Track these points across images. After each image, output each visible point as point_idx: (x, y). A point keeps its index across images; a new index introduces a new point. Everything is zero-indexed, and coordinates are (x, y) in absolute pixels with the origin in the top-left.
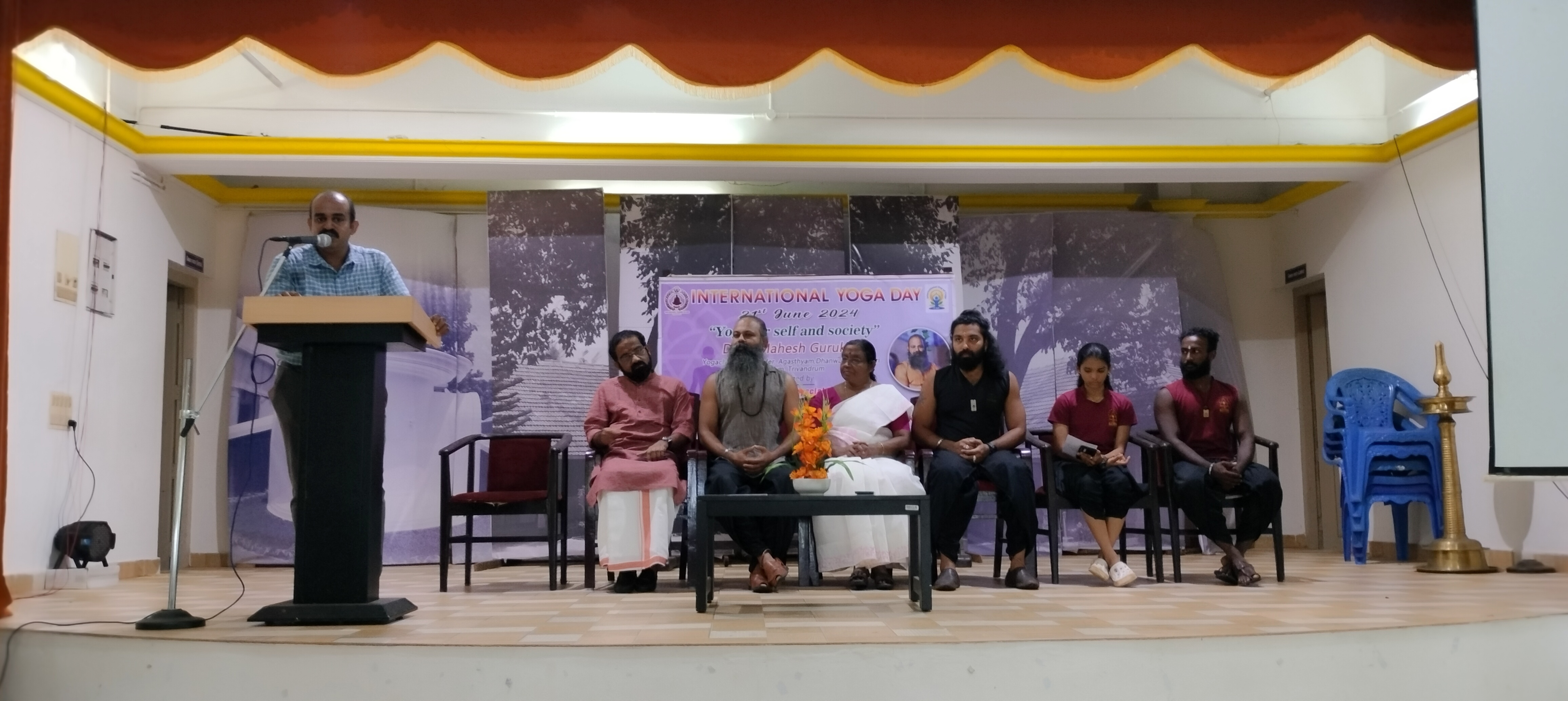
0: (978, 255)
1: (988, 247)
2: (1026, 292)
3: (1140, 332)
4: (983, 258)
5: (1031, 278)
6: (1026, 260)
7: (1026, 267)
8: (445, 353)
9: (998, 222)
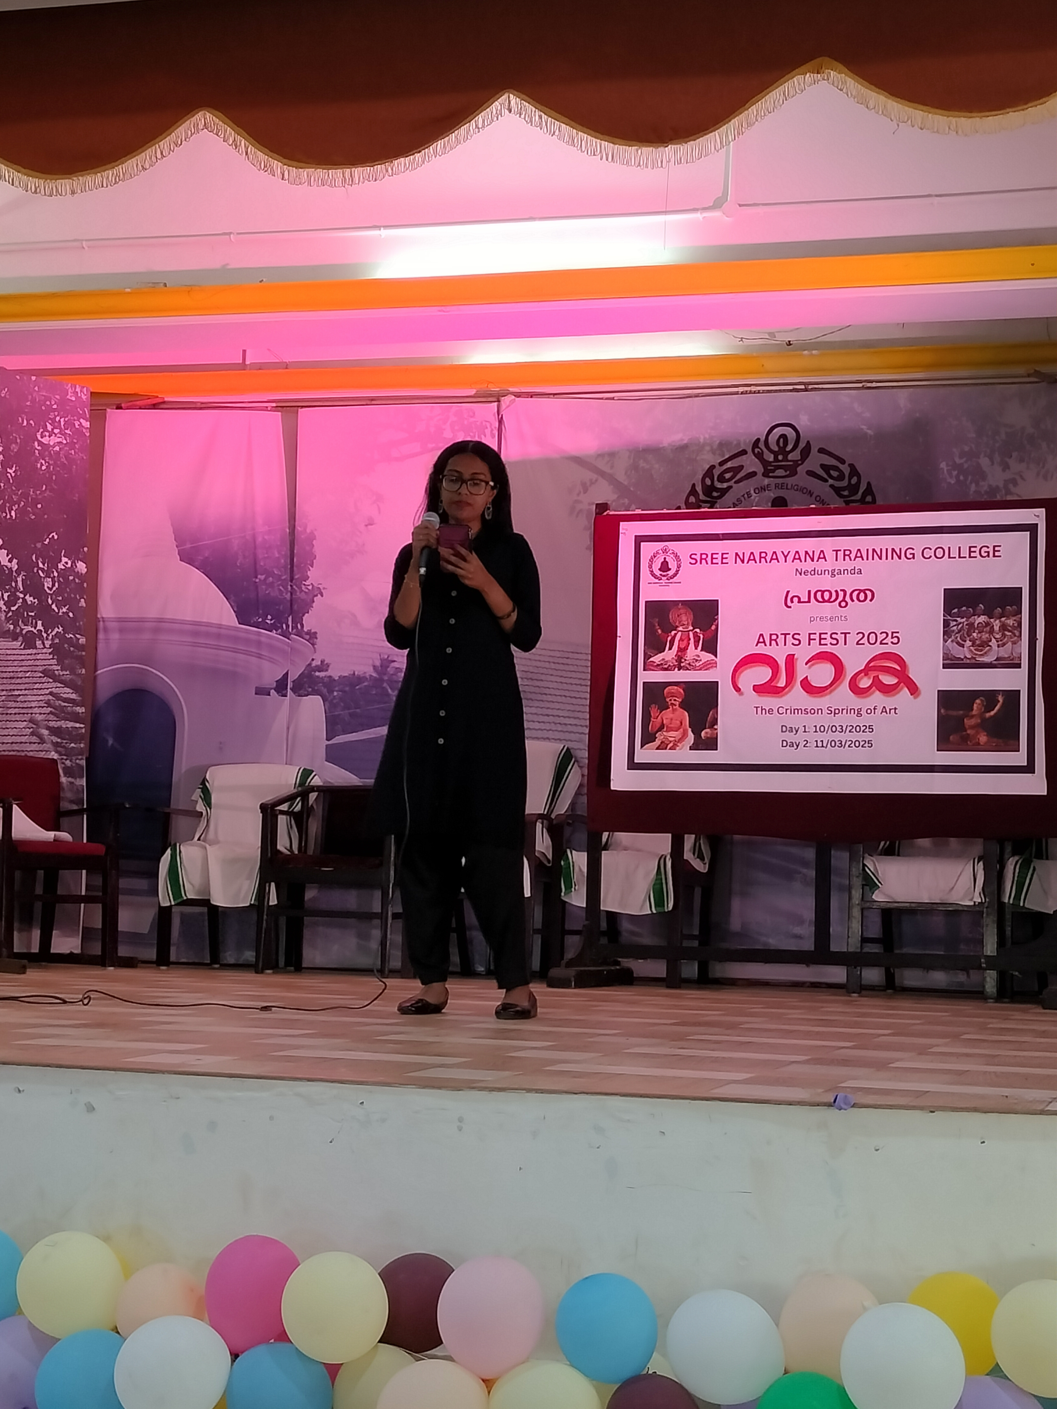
8: (273, 634)
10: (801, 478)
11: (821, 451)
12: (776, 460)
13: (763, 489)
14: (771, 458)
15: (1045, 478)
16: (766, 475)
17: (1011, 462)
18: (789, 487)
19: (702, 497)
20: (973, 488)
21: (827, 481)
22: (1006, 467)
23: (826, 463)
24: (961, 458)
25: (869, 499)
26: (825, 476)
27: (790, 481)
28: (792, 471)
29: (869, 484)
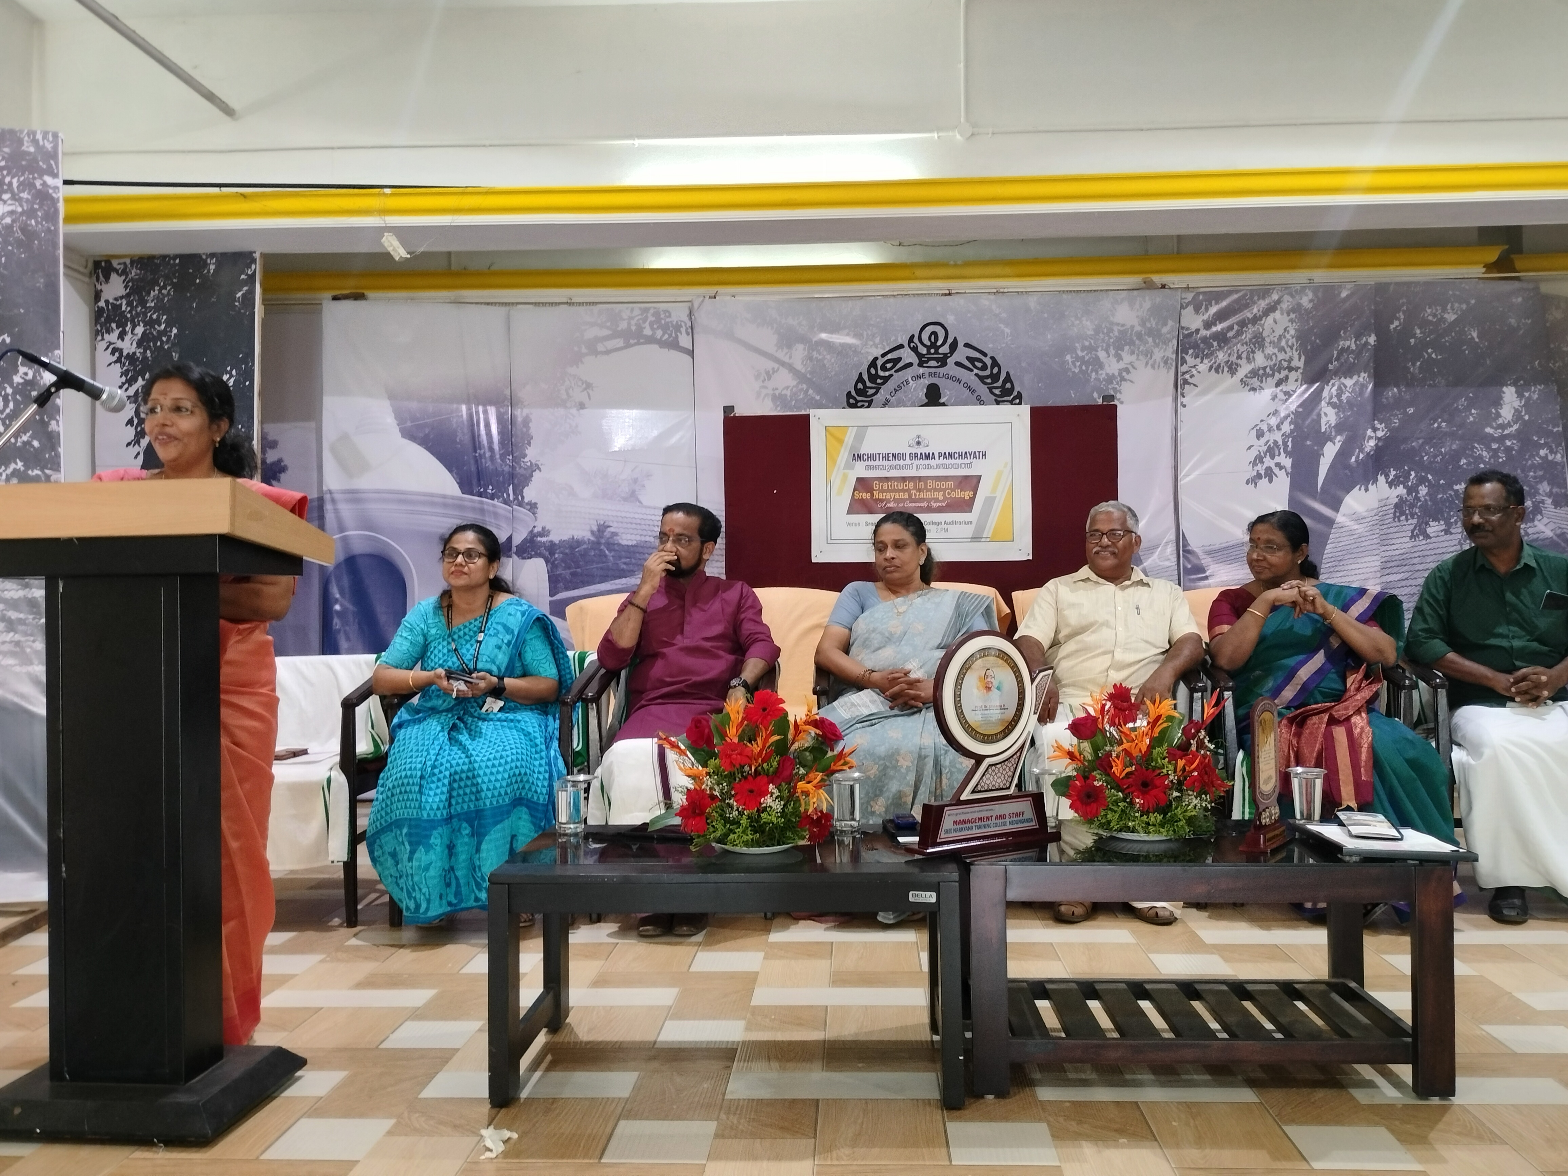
0: (1262, 346)
1: (1277, 334)
2: (1335, 401)
3: (1502, 457)
4: (1270, 350)
5: (1343, 381)
6: (1335, 354)
7: (1332, 364)
8: (496, 502)
9: (1292, 296)
10: (950, 368)
11: (967, 345)
12: (929, 353)
13: (919, 377)
14: (924, 351)
15: (1153, 367)
16: (921, 365)
17: (1125, 354)
18: (941, 375)
19: (869, 384)
21: (972, 371)
22: (1119, 358)
23: (971, 356)
24: (1082, 351)
25: (1008, 385)
26: (970, 366)
27: (942, 371)
28: (943, 361)
29: (1008, 373)
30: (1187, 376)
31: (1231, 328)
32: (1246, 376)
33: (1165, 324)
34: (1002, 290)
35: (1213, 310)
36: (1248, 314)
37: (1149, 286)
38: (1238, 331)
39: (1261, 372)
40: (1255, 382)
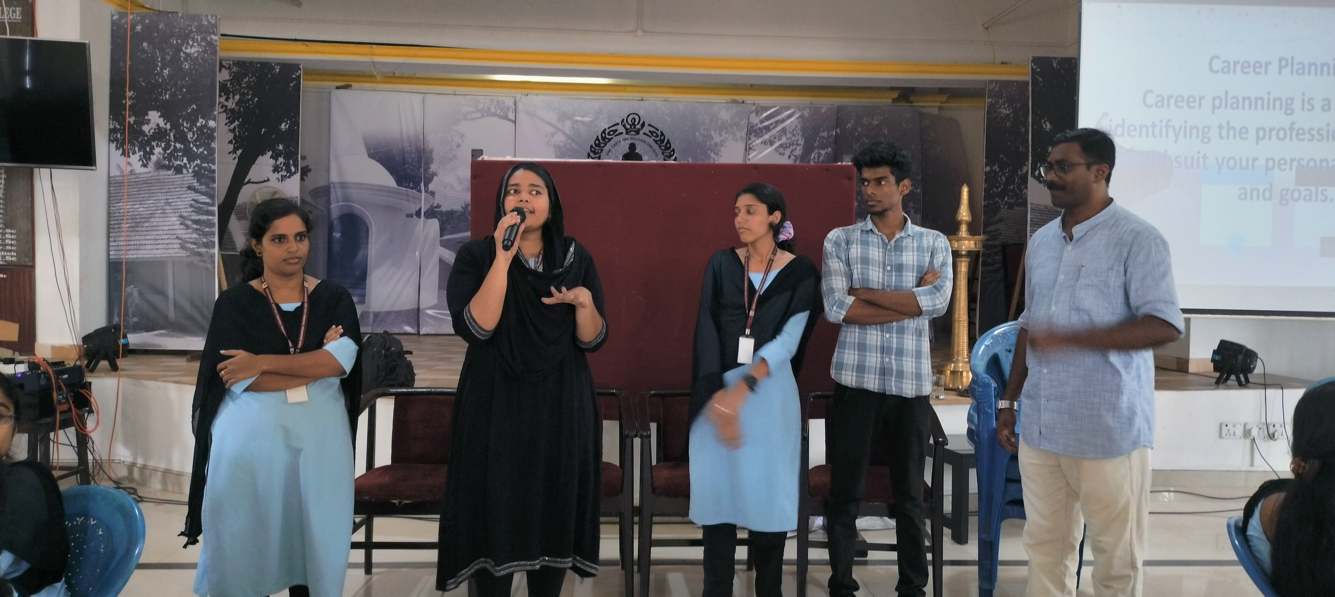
0: (785, 134)
1: (792, 128)
2: (816, 160)
4: (789, 135)
5: (820, 151)
6: (818, 138)
7: (817, 143)
8: (414, 191)
9: (800, 111)
10: (641, 135)
11: (649, 125)
12: (631, 127)
13: (626, 139)
14: (629, 127)
15: (736, 140)
16: (627, 133)
17: (723, 134)
18: (636, 139)
19: (601, 142)
20: (708, 143)
21: (651, 137)
22: (721, 135)
23: (651, 130)
24: (704, 130)
25: (668, 145)
26: (651, 135)
27: (637, 137)
28: (638, 132)
29: (668, 140)
30: (751, 146)
31: (772, 124)
32: (778, 147)
33: (742, 120)
34: (667, 100)
35: (765, 115)
36: (779, 118)
37: (735, 101)
38: (775, 126)
39: (784, 146)
40: (782, 150)
